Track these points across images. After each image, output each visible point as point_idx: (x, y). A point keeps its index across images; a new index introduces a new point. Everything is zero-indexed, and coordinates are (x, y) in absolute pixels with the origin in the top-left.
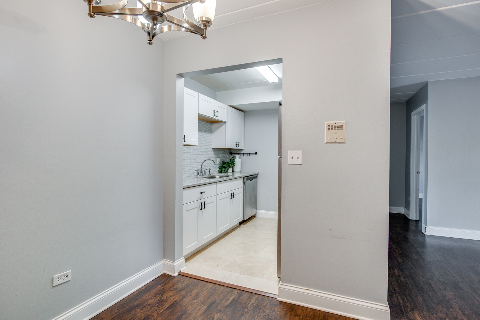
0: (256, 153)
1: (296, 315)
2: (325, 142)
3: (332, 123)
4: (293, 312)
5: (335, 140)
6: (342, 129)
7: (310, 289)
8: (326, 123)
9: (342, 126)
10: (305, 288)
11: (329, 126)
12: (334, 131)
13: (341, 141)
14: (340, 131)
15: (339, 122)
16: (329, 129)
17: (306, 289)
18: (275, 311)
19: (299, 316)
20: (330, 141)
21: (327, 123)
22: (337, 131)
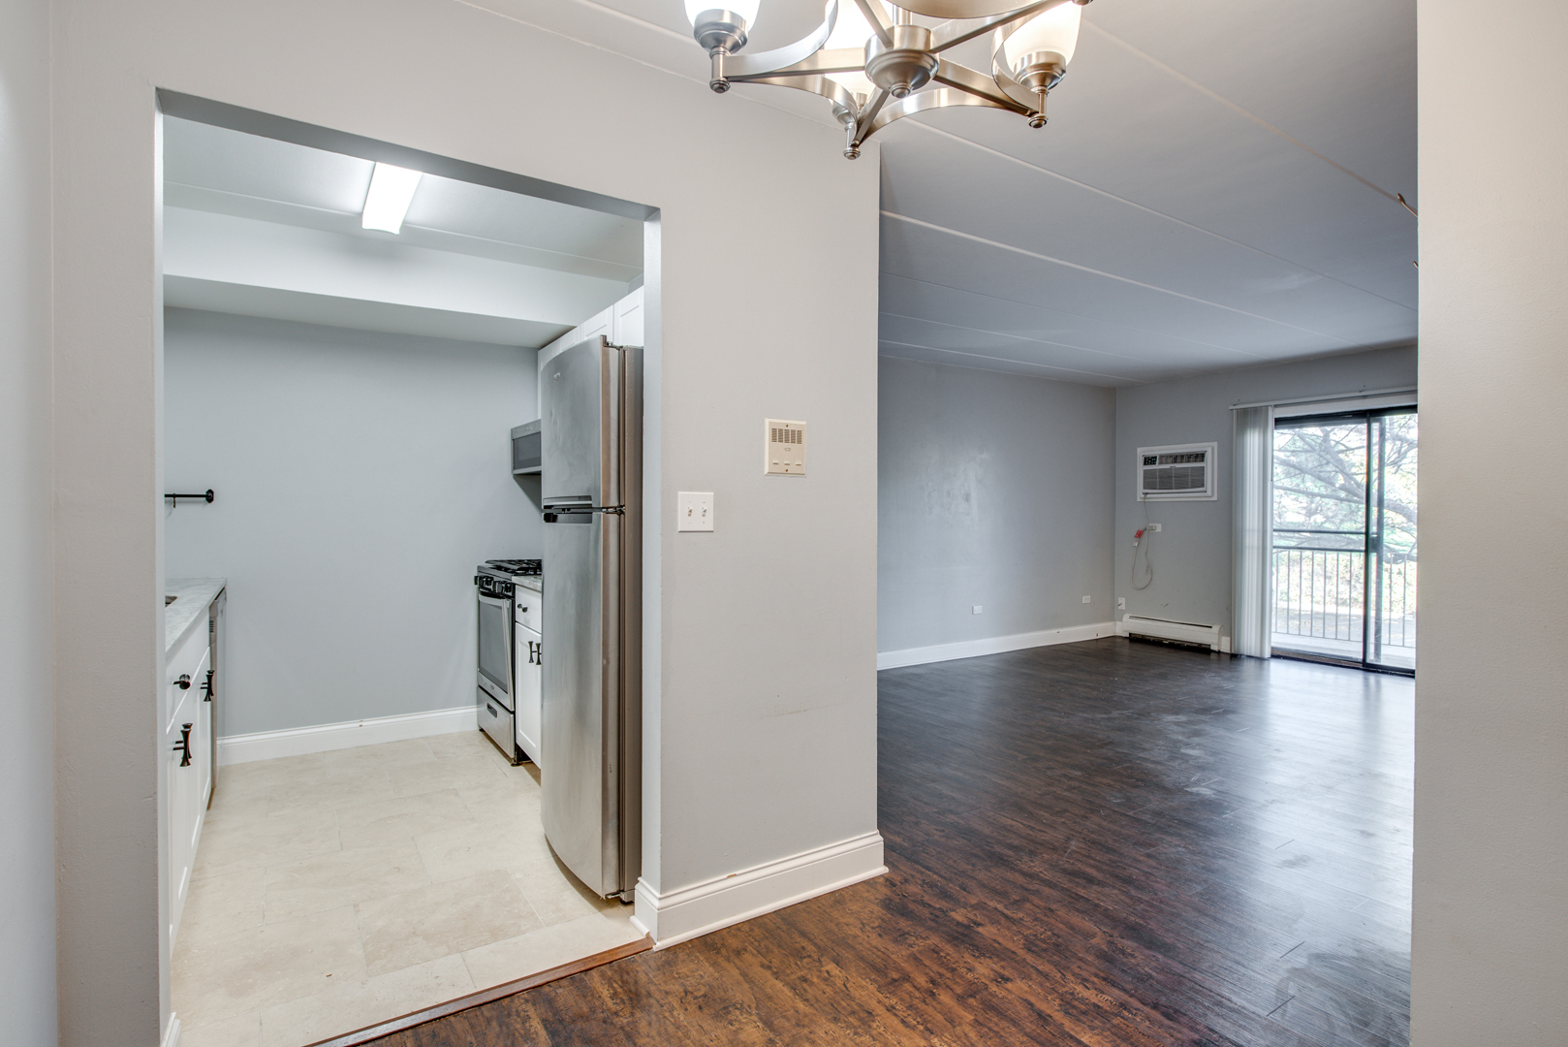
0: (209, 497)
1: (738, 953)
2: (766, 471)
3: (781, 422)
4: (723, 951)
5: (787, 467)
6: (800, 442)
7: (737, 873)
8: (767, 421)
9: (800, 432)
10: (726, 876)
11: (774, 431)
12: (784, 445)
13: (798, 470)
14: (796, 445)
15: (794, 423)
16: (774, 440)
17: (728, 877)
18: (688, 976)
19: (745, 950)
20: (776, 469)
21: (770, 423)
22: (789, 445)
